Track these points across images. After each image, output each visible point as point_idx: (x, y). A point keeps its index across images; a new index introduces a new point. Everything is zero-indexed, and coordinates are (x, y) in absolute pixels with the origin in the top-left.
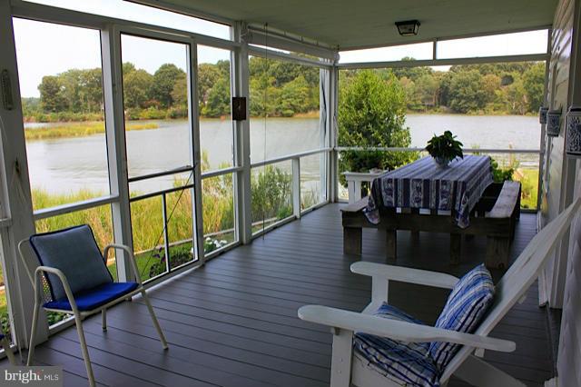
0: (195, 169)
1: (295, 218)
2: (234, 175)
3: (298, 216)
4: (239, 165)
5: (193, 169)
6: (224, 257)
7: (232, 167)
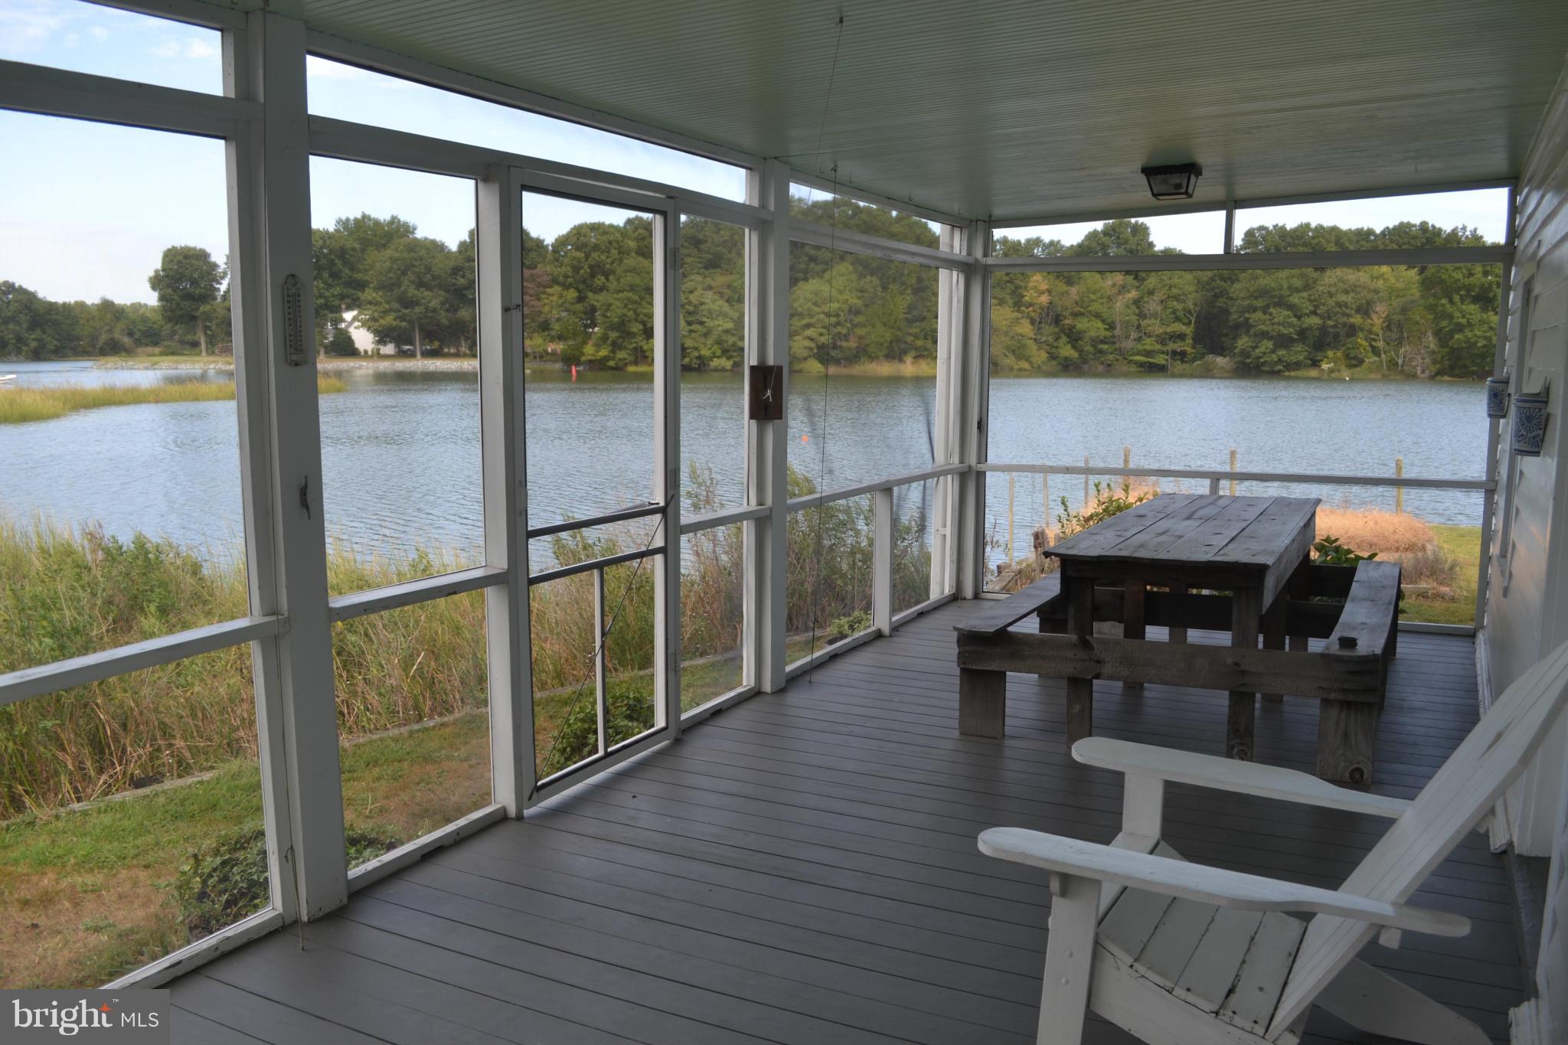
0: (668, 511)
1: (879, 635)
2: (748, 529)
3: (886, 630)
4: (760, 503)
5: (663, 511)
6: (723, 721)
7: (744, 508)
